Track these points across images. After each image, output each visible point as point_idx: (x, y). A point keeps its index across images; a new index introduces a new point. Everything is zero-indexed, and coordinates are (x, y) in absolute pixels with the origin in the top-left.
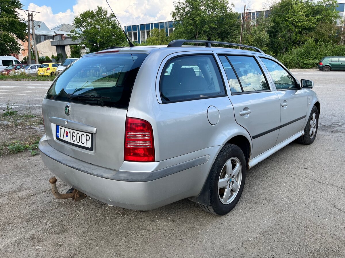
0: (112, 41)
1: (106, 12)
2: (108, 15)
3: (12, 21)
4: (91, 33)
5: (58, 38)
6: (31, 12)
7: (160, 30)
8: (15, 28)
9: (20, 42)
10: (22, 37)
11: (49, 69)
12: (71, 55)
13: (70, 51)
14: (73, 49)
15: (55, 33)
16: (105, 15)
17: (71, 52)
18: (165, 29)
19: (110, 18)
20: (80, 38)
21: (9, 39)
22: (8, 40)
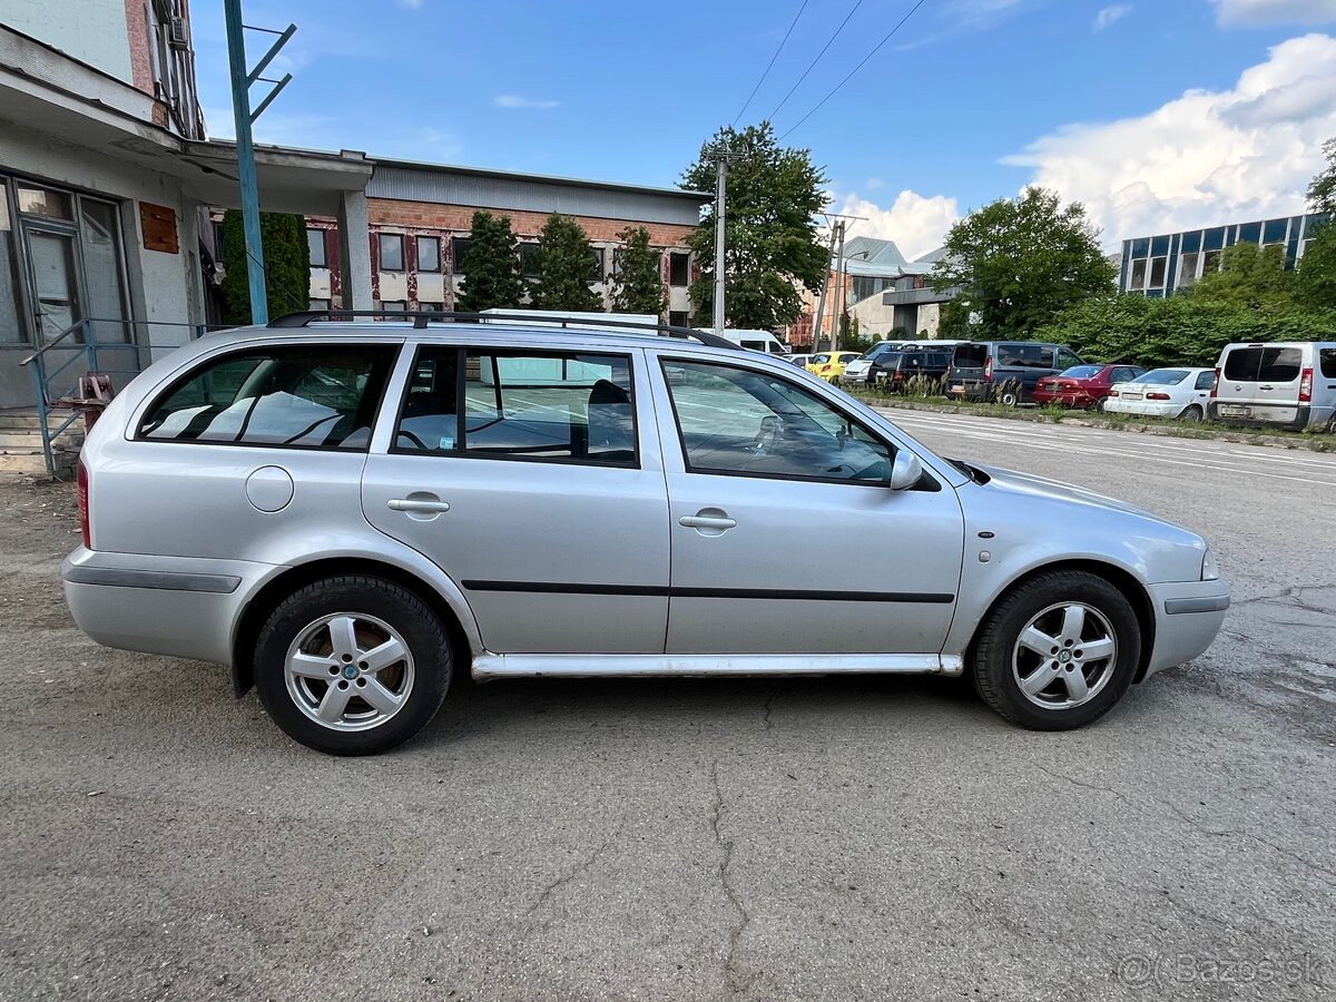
0: (1055, 289)
1: (1055, 203)
2: (1060, 211)
3: (790, 243)
4: (989, 269)
5: (904, 285)
6: (843, 219)
7: (1261, 245)
8: (796, 261)
9: (807, 296)
10: (813, 284)
11: (829, 367)
12: (938, 330)
13: (938, 320)
14: (945, 315)
15: (900, 270)
16: (1049, 211)
17: (941, 322)
18: (1286, 243)
19: (1063, 219)
20: (955, 282)
21: (777, 290)
22: (773, 292)
